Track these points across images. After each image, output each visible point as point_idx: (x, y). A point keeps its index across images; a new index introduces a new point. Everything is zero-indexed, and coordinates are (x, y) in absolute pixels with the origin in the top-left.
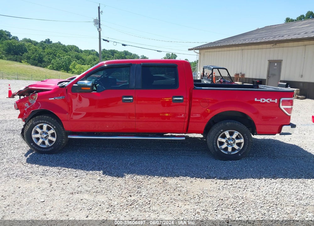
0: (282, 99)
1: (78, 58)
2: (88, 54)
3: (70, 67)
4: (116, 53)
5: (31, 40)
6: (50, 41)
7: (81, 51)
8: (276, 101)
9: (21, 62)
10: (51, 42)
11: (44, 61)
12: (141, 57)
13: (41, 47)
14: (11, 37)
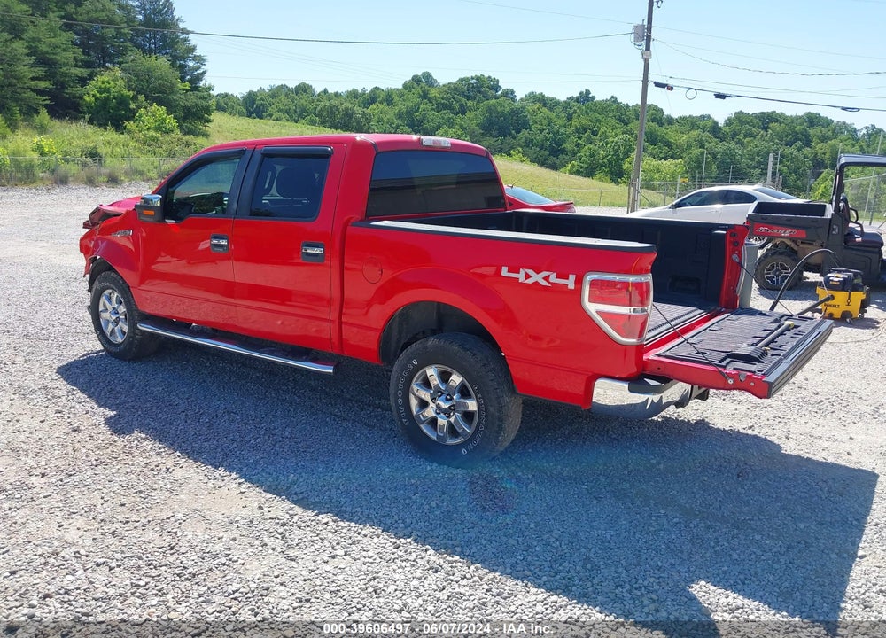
0: (589, 277)
1: (652, 139)
2: (687, 127)
3: (626, 166)
4: (777, 121)
5: (544, 96)
6: (590, 95)
7: (670, 121)
8: (570, 283)
9: (510, 155)
10: (594, 98)
11: (564, 151)
12: (864, 131)
13: (564, 115)
14: (499, 93)
